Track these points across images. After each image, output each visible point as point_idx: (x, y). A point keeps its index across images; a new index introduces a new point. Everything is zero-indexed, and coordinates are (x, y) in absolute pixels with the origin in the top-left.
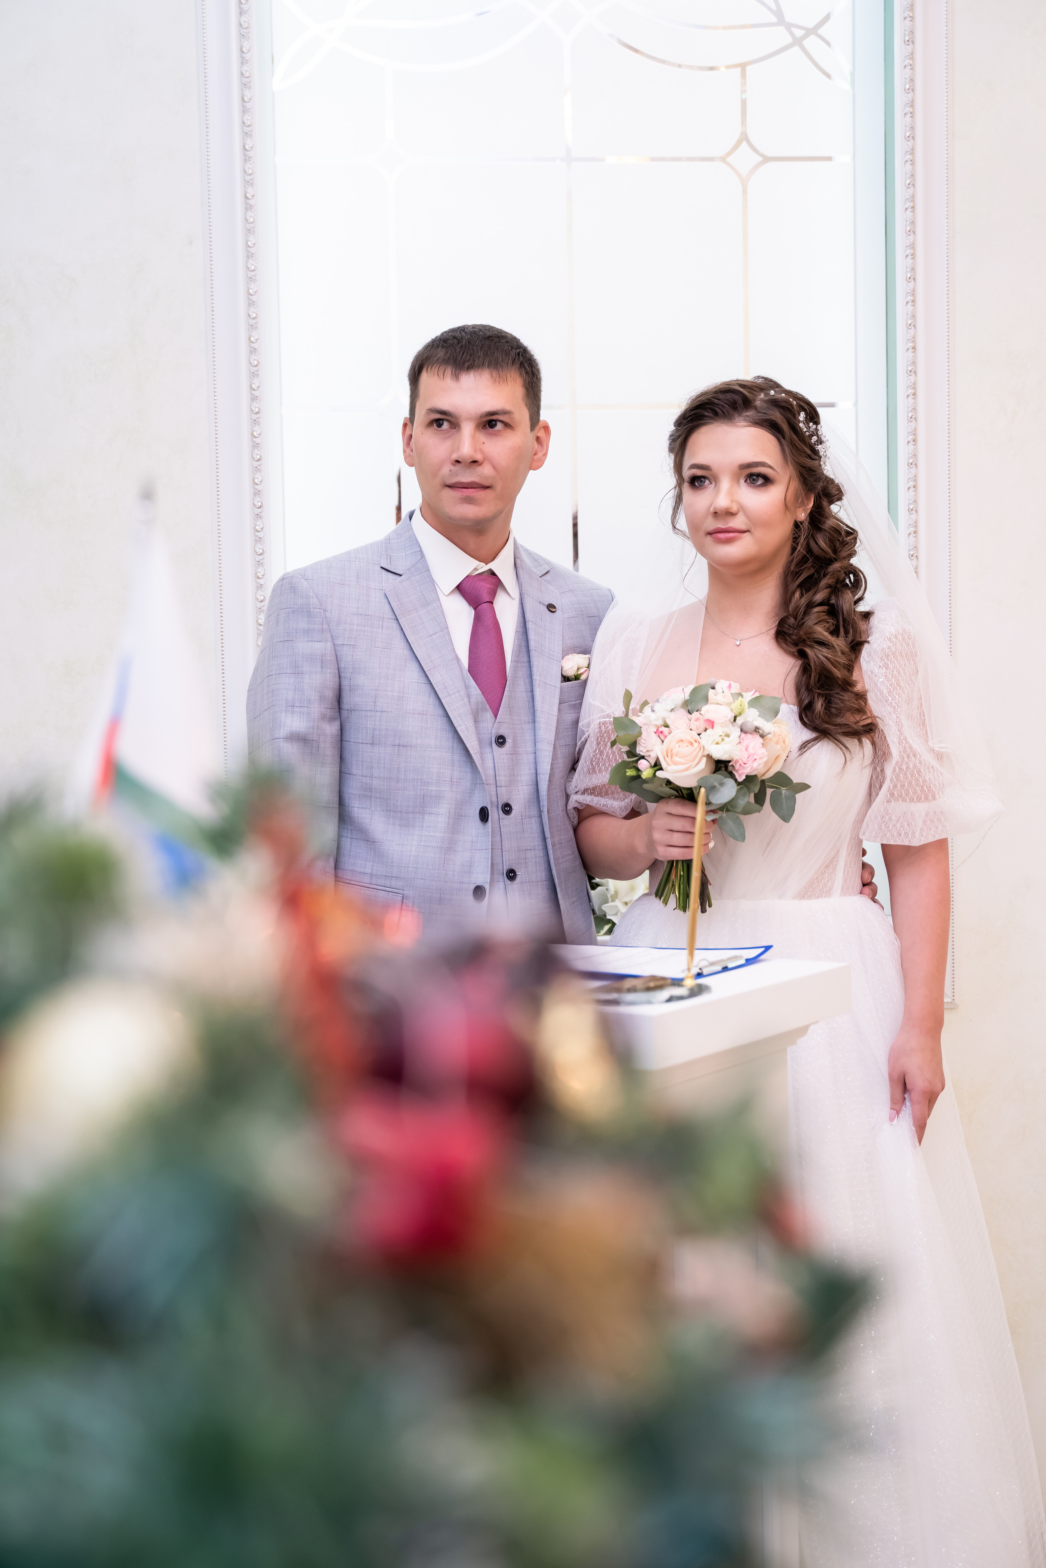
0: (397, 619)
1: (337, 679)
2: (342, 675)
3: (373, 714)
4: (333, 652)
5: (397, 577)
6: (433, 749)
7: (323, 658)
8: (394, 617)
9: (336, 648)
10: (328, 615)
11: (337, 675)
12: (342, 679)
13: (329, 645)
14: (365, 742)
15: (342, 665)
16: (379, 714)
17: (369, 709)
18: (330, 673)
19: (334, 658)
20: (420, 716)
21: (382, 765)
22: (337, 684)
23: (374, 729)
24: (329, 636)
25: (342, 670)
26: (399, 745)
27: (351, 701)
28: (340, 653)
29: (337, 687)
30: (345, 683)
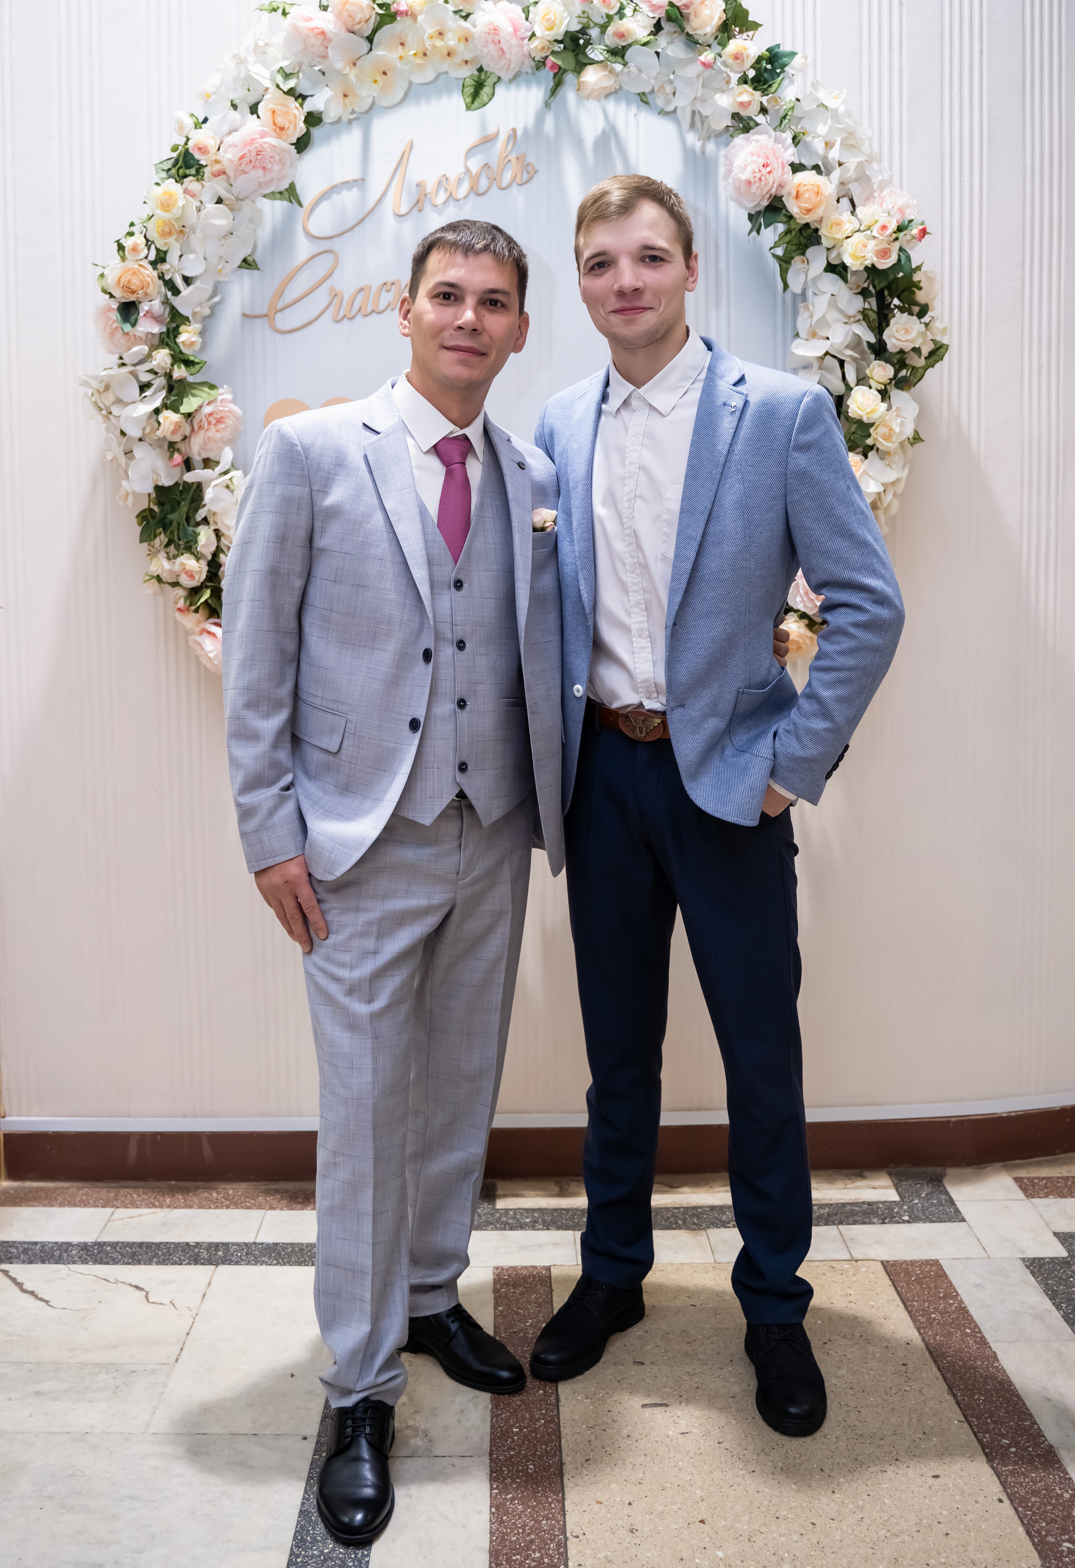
0: (371, 471)
1: (310, 521)
2: (316, 517)
3: (338, 554)
4: (309, 497)
5: (375, 436)
6: (388, 592)
7: (300, 501)
8: (368, 470)
9: (312, 493)
10: (309, 462)
11: (311, 517)
12: (315, 521)
13: (307, 490)
14: (325, 578)
15: (316, 509)
16: (343, 555)
17: (335, 551)
18: (305, 515)
19: (309, 501)
20: (380, 561)
21: (341, 601)
22: (311, 525)
23: (337, 569)
24: (307, 481)
25: (316, 513)
26: (358, 585)
27: (321, 542)
28: (314, 498)
29: (310, 527)
30: (318, 525)
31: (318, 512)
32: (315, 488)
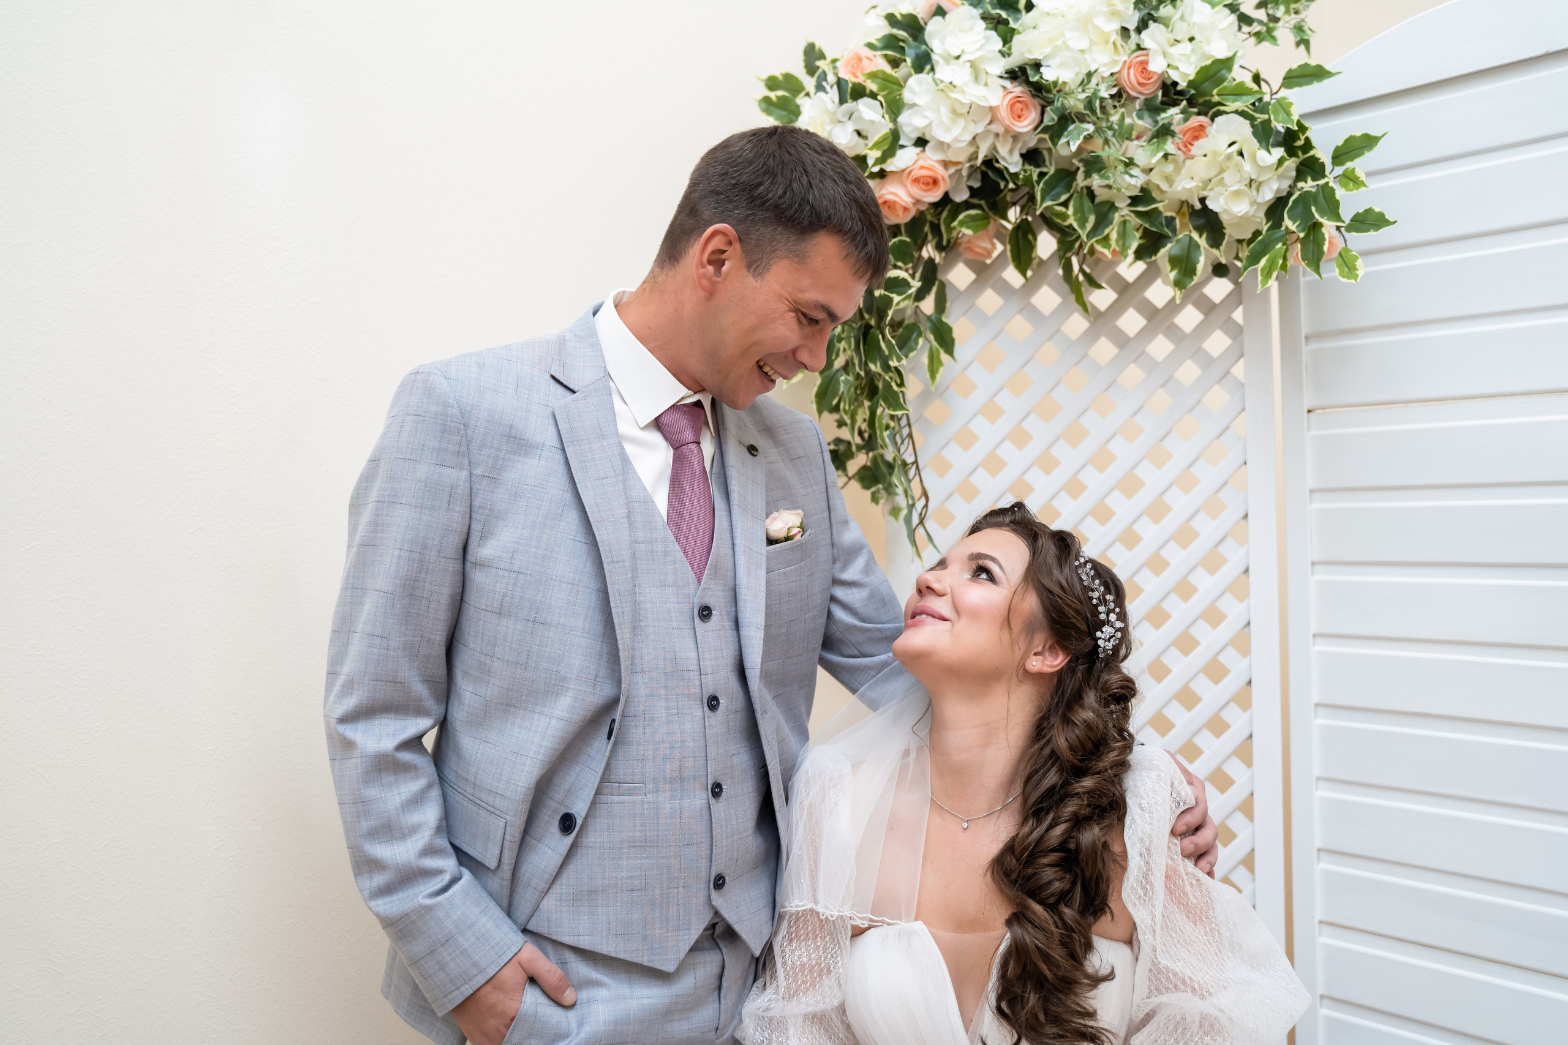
0: (564, 450)
1: (467, 521)
2: (474, 515)
3: (506, 574)
4: (467, 485)
5: (568, 393)
6: (579, 634)
7: (454, 490)
8: (559, 446)
9: (473, 479)
10: (469, 432)
11: (468, 515)
12: (473, 521)
13: (464, 474)
14: (489, 609)
15: (477, 503)
16: (513, 575)
17: (502, 567)
18: (459, 512)
19: (467, 492)
20: (570, 586)
21: (509, 644)
22: (466, 527)
23: (504, 595)
24: (466, 461)
25: (475, 509)
26: (534, 621)
27: (483, 551)
28: (475, 487)
29: (465, 530)
30: (476, 527)
31: (479, 507)
32: (478, 471)
